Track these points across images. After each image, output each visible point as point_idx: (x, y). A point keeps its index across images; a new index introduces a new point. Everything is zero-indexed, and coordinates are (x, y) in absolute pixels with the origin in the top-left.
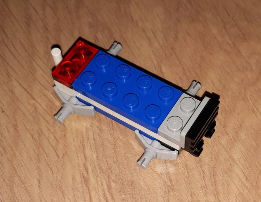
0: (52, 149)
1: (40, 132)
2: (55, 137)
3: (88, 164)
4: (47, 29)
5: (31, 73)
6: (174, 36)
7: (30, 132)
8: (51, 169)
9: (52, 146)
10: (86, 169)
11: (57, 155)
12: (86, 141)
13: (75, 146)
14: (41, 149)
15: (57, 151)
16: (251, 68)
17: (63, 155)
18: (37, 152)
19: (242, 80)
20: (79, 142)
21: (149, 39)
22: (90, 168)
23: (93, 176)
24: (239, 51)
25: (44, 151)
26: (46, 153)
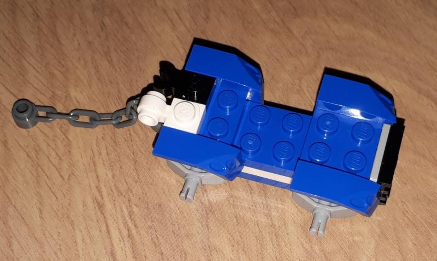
0: (54, 169)
1: (37, 149)
2: (57, 154)
3: (102, 186)
4: (38, 16)
5: (21, 74)
6: (204, 16)
7: (24, 149)
8: (55, 195)
9: (54, 165)
10: (100, 191)
11: (62, 176)
12: (97, 157)
13: (83, 163)
14: (40, 170)
15: (61, 172)
16: (307, 52)
17: (69, 176)
18: (35, 175)
19: (295, 68)
20: (89, 159)
21: (172, 21)
22: (104, 191)
23: (110, 200)
24: (290, 31)
25: (44, 172)
26: (46, 175)
